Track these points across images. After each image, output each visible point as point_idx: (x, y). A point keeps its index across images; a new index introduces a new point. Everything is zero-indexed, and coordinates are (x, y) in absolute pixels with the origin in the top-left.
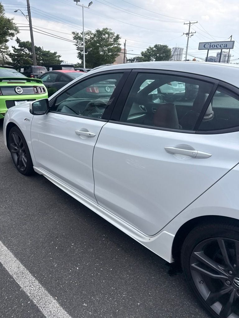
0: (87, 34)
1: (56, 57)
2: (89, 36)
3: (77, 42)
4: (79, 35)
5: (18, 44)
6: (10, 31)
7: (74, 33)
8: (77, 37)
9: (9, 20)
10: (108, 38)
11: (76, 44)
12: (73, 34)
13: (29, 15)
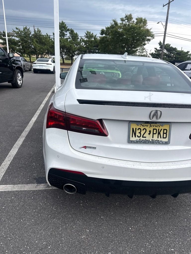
1: (187, 55)
5: (160, 46)
6: (148, 38)
13: (166, 25)
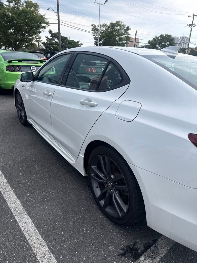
0: (103, 26)
1: (79, 45)
2: (104, 28)
3: (95, 33)
4: (96, 27)
5: (51, 35)
6: (43, 25)
7: (92, 25)
8: (95, 29)
9: (42, 17)
10: (120, 29)
11: (94, 34)
12: (91, 27)
13: (58, 12)
